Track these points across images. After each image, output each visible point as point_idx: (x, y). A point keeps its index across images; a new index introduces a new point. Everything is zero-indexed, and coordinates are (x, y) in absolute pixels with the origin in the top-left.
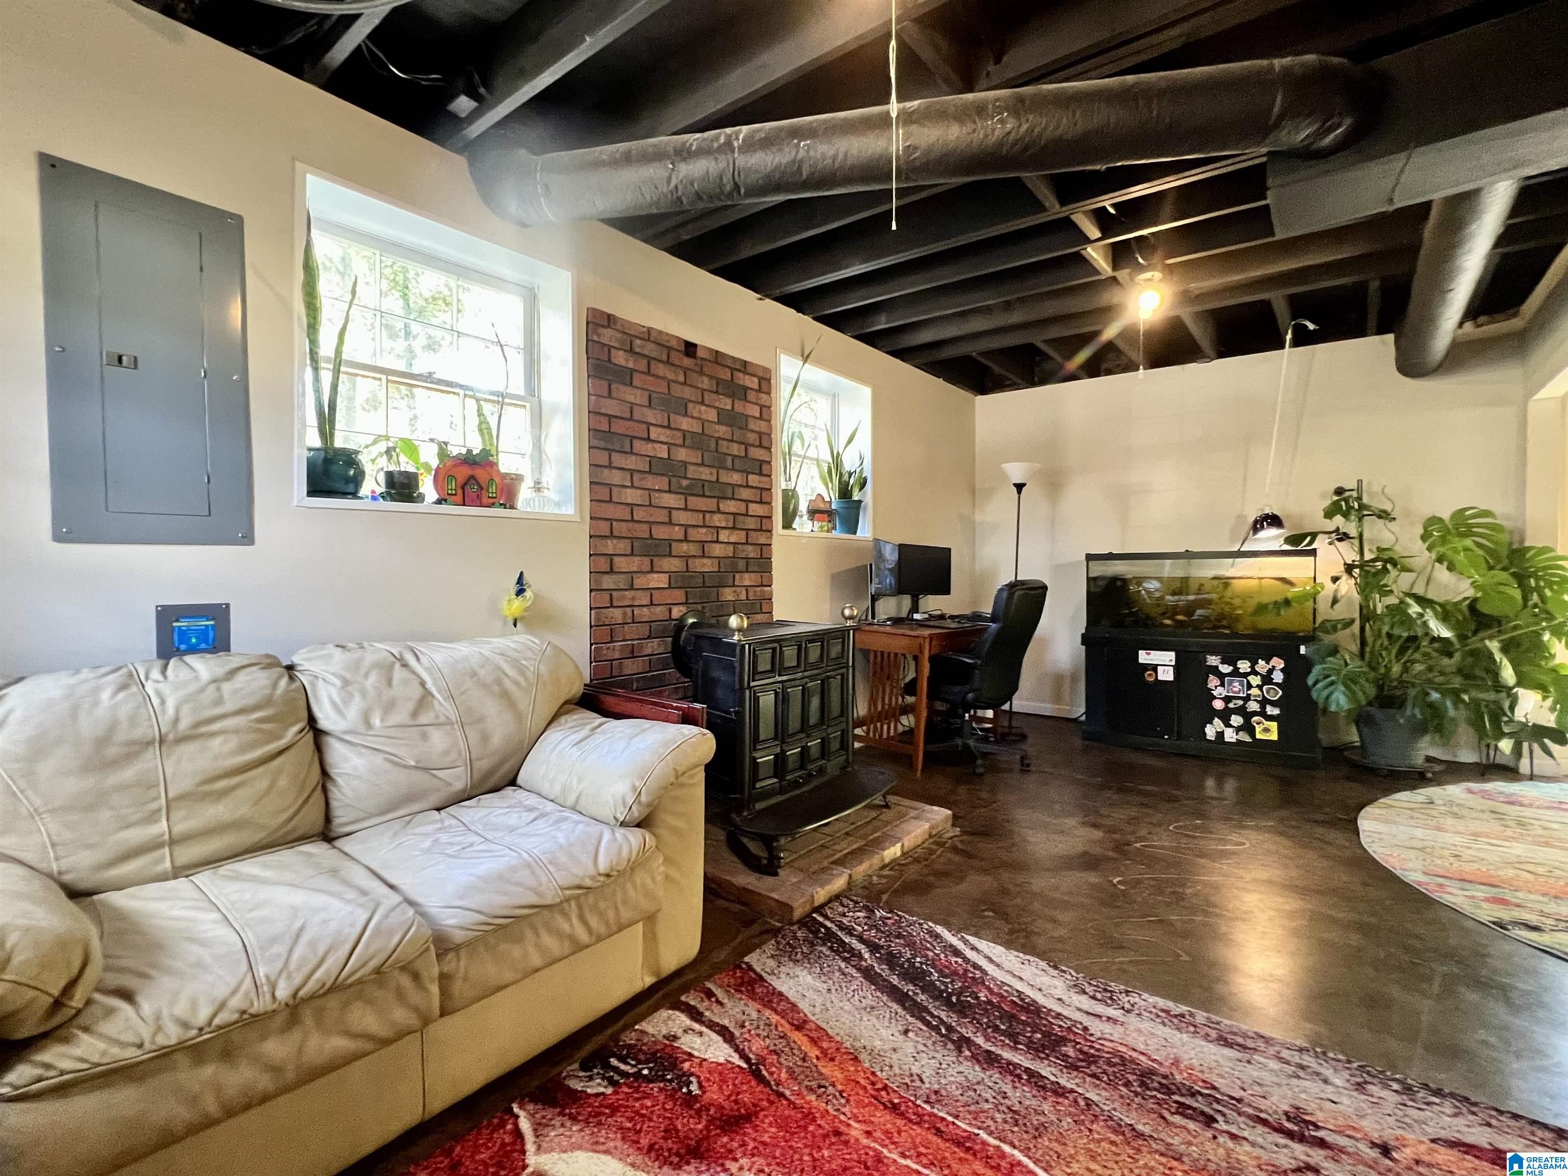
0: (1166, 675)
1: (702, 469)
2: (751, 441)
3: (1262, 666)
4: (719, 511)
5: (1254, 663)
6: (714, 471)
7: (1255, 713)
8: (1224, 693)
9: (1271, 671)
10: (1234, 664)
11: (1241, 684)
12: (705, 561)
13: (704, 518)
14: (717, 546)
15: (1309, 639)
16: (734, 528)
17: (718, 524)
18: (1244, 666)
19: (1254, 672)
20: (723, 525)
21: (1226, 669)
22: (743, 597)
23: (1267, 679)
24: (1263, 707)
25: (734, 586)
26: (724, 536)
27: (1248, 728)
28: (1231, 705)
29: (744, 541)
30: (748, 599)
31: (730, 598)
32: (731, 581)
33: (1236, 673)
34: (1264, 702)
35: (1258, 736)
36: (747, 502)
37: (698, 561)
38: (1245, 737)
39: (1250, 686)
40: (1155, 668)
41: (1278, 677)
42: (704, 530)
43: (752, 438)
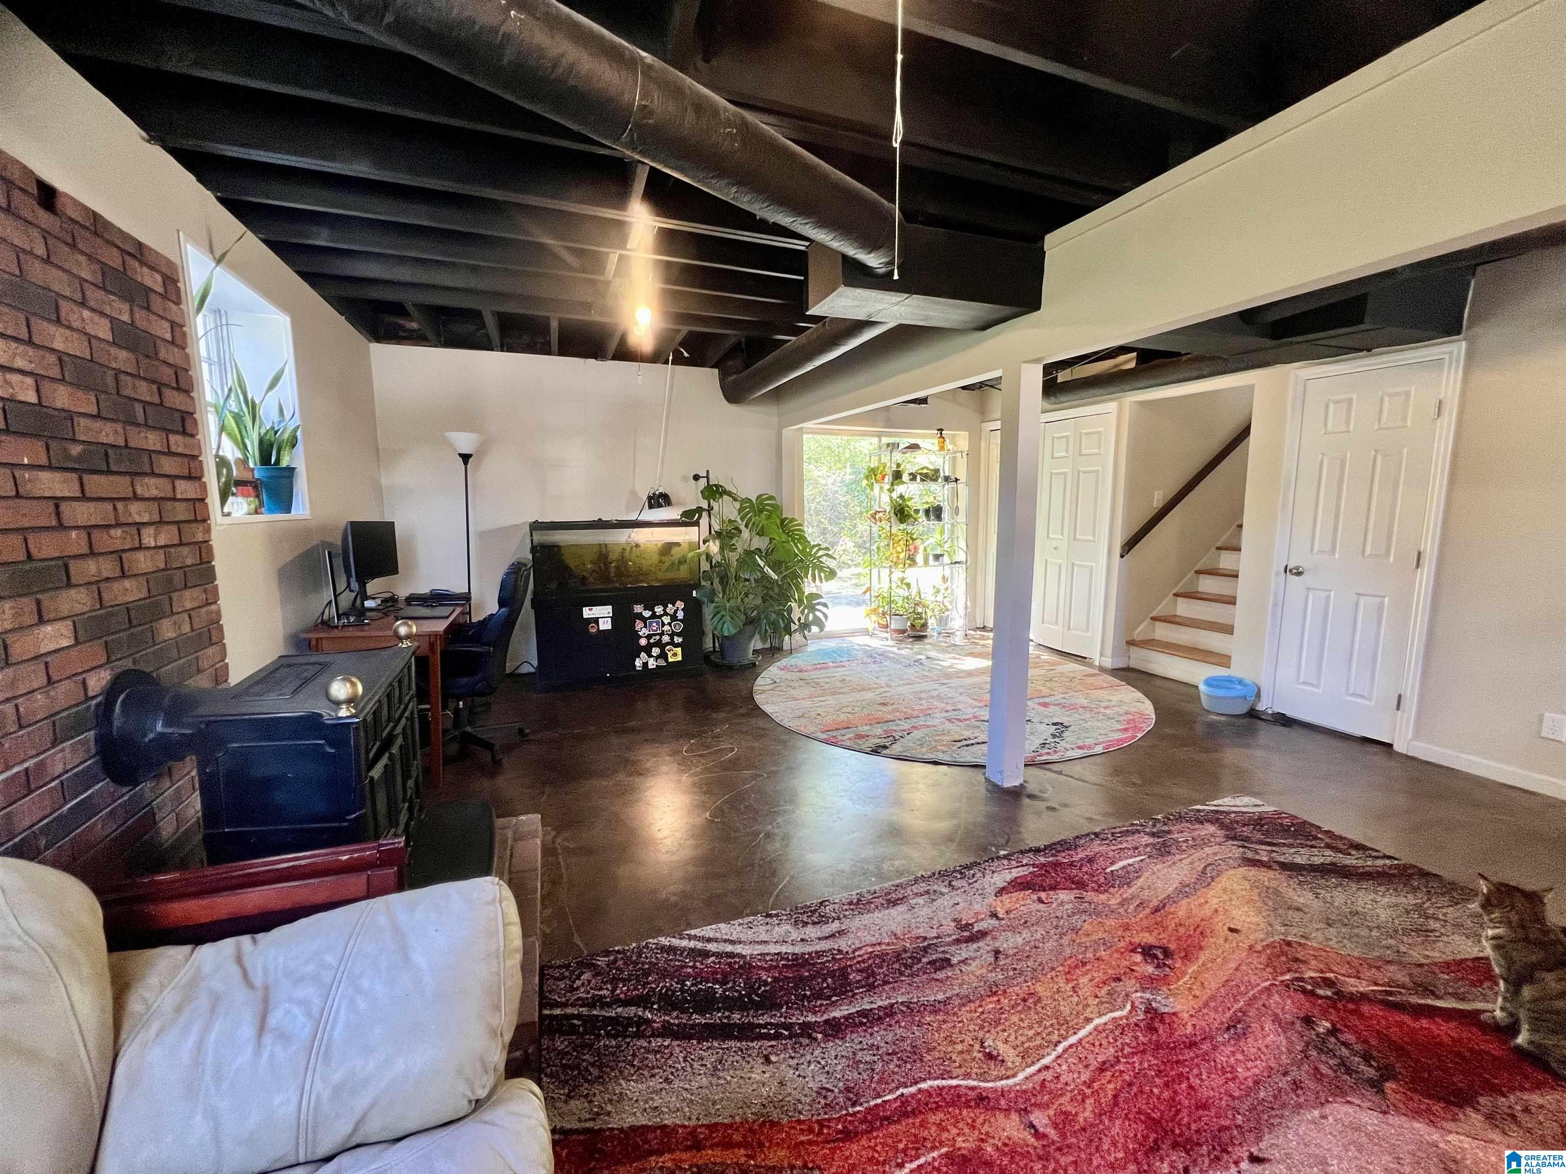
0: (606, 625)
1: (98, 424)
2: (165, 380)
3: (670, 609)
4: (136, 497)
5: (665, 607)
6: (119, 427)
7: (668, 644)
8: (647, 632)
9: (676, 612)
10: (652, 610)
11: (657, 623)
12: (127, 583)
13: (115, 508)
14: (140, 556)
15: (697, 586)
16: (161, 522)
17: (138, 519)
18: (659, 610)
19: (666, 614)
20: (146, 519)
21: (647, 614)
22: (186, 628)
23: (674, 617)
24: (672, 639)
25: (172, 613)
26: (149, 537)
27: (663, 655)
28: (652, 641)
29: (176, 541)
30: (192, 630)
31: (171, 634)
32: (167, 607)
33: (654, 616)
34: (672, 636)
35: (670, 660)
36: (173, 478)
37: (116, 586)
38: (662, 663)
39: (663, 625)
40: (596, 620)
41: (680, 615)
42: (118, 532)
43: (167, 374)
